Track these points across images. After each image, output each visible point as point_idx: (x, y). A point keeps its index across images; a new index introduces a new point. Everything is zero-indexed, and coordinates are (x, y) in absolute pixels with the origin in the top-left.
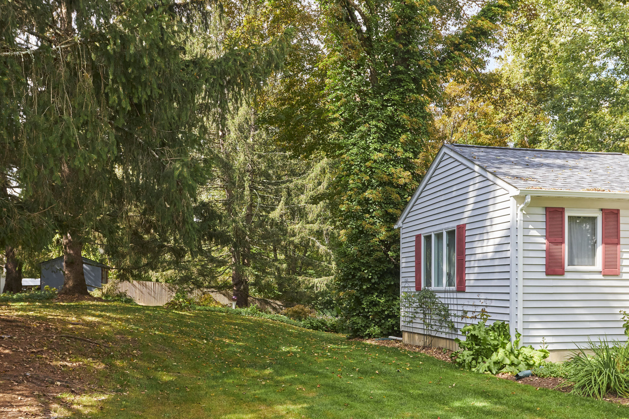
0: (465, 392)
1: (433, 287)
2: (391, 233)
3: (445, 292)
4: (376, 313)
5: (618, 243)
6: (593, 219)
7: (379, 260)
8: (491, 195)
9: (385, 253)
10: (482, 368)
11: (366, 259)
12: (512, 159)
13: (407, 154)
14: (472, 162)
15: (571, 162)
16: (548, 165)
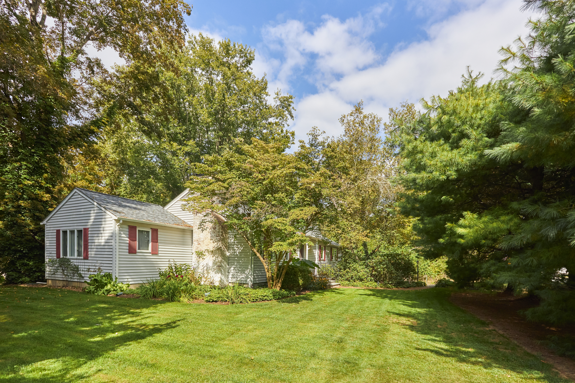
0: (95, 302)
1: (68, 257)
2: (37, 226)
3: (77, 259)
4: (27, 270)
5: (157, 242)
6: (148, 232)
7: (29, 241)
8: (104, 217)
9: (33, 237)
10: (100, 293)
11: (19, 239)
12: (112, 201)
13: (48, 185)
14: (92, 200)
15: (139, 207)
16: (129, 207)
